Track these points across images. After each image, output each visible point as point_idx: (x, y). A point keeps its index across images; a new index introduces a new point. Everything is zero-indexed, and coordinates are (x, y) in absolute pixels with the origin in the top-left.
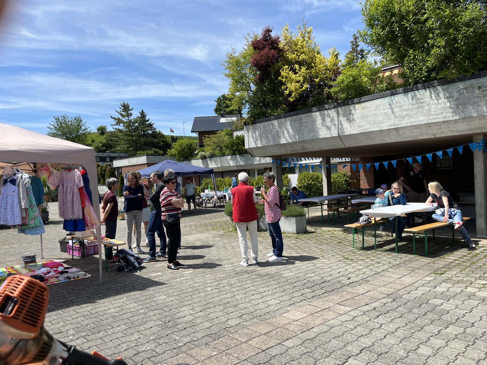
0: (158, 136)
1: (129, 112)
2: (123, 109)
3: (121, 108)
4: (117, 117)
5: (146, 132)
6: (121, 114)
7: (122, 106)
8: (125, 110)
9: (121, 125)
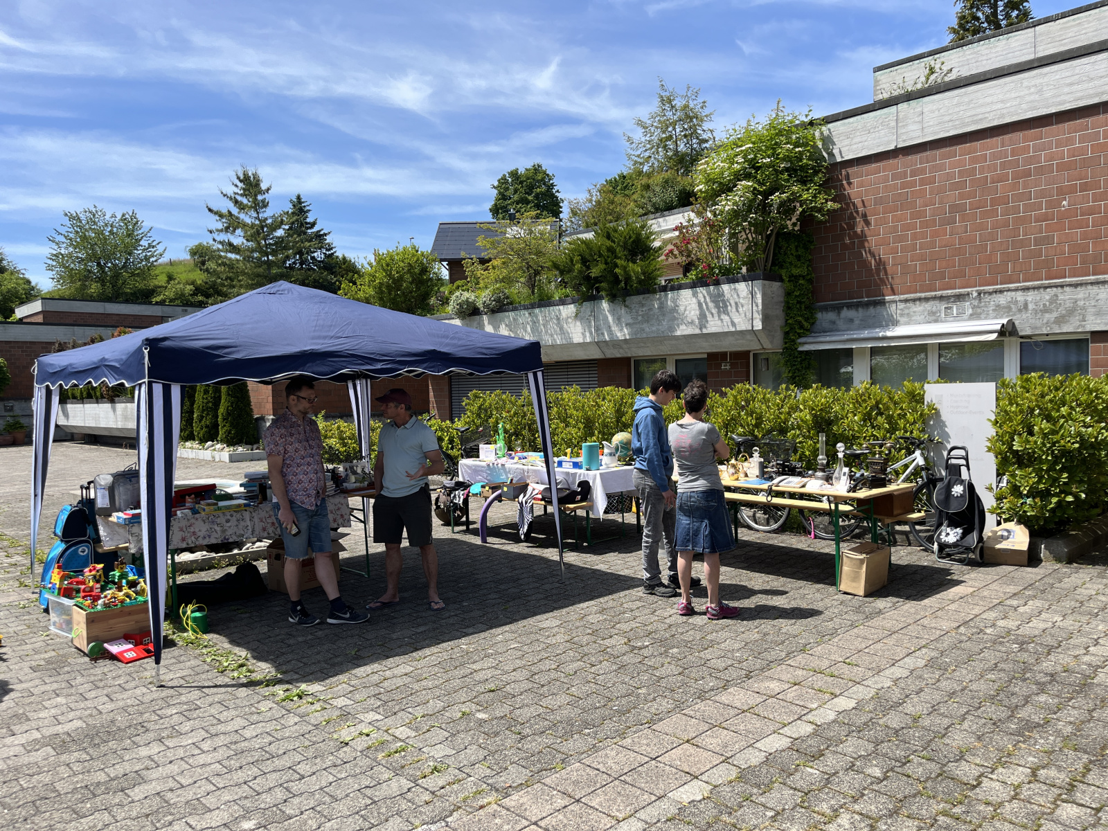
0: (340, 267)
1: (260, 197)
2: (242, 188)
3: (236, 186)
4: (224, 211)
5: (307, 253)
6: (236, 202)
7: (241, 181)
8: (249, 190)
9: (239, 232)
